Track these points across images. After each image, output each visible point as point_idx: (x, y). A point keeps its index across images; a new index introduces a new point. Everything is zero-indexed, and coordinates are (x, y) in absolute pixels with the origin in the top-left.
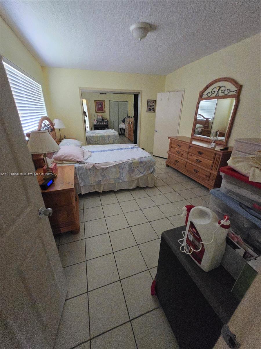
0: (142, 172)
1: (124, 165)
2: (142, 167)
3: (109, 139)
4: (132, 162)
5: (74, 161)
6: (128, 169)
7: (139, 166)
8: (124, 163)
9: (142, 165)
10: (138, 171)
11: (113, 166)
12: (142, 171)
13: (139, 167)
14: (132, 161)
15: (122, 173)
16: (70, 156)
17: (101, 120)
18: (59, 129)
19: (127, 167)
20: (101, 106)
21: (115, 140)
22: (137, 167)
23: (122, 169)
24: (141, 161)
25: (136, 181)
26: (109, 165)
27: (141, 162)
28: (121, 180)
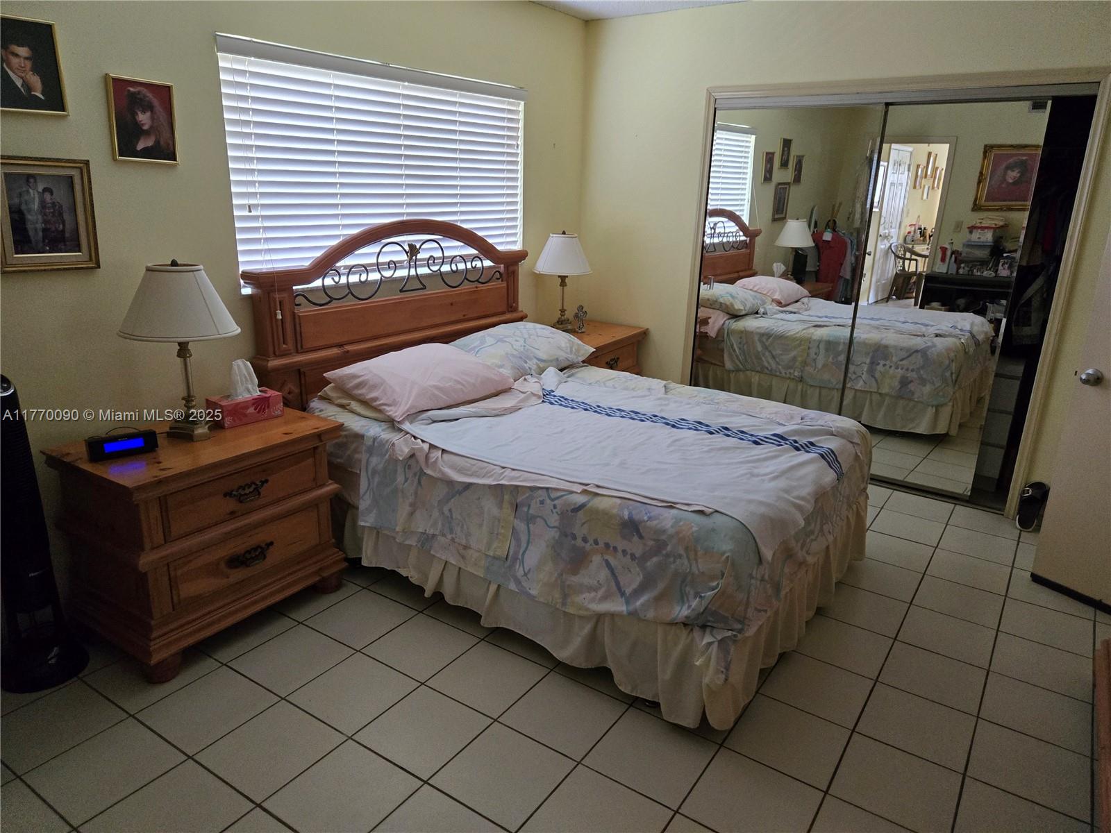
0: (628, 591)
1: (542, 502)
2: (633, 557)
3: (880, 368)
4: (582, 506)
5: (380, 411)
6: (554, 534)
7: (620, 548)
8: (542, 493)
9: (637, 547)
10: (604, 574)
11: (490, 486)
12: (632, 580)
13: (615, 549)
14: (582, 499)
15: (524, 545)
16: (374, 387)
17: (983, 254)
18: (563, 278)
19: (554, 520)
20: (1022, 174)
21: (923, 382)
22: (607, 545)
23: (530, 520)
24: (636, 517)
25: (587, 628)
26: (478, 476)
27: (632, 527)
28: (518, 582)
